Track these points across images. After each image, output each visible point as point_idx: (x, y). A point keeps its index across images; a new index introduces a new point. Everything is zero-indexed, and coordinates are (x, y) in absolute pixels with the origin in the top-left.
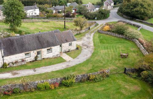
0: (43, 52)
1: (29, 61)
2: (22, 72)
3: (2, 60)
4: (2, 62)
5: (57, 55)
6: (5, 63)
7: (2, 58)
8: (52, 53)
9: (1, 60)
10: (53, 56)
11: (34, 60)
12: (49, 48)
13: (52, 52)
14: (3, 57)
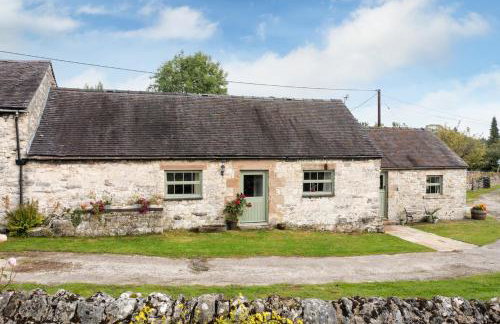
0: (280, 183)
1: (187, 224)
2: (102, 264)
3: (16, 180)
4: (14, 199)
5: (364, 221)
6: (33, 209)
7: (16, 169)
8: (332, 201)
9: (9, 185)
10: (340, 222)
11: (221, 222)
12: (316, 165)
13: (333, 195)
14: (20, 163)
